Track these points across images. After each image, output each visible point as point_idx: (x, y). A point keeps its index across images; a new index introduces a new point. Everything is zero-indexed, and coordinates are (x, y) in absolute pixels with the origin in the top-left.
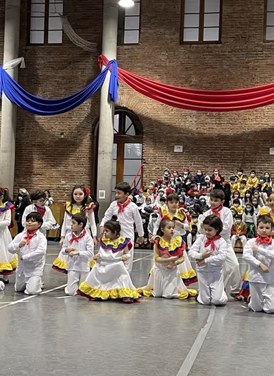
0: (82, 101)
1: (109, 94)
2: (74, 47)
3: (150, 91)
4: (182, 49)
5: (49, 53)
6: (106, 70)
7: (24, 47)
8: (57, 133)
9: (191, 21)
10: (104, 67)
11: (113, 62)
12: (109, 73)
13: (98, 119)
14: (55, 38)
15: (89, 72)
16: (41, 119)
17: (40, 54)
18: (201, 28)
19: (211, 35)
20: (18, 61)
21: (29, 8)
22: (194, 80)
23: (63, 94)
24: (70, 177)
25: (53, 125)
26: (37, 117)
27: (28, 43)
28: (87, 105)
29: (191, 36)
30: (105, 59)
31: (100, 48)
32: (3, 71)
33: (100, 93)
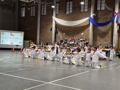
0: (109, 23)
1: (116, 21)
2: (107, 10)
5: (101, 12)
6: (116, 15)
7: (96, 11)
8: (103, 31)
10: (115, 14)
11: (117, 13)
12: (116, 16)
13: (113, 27)
14: (103, 8)
15: (111, 16)
16: (99, 28)
17: (99, 12)
20: (94, 14)
21: (97, 2)
23: (105, 21)
25: (102, 29)
26: (98, 27)
27: (97, 10)
28: (110, 24)
30: (115, 13)
31: (114, 10)
32: (91, 17)
33: (114, 20)
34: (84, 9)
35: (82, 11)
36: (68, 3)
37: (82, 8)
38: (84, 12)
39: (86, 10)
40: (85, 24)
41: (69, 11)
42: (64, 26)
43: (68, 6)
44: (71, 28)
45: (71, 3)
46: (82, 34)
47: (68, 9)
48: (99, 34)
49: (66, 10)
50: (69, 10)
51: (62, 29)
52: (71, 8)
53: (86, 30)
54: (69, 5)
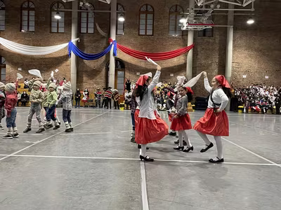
3: (129, 53)
4: (139, 37)
7: (79, 34)
8: (92, 67)
9: (142, 27)
10: (111, 43)
11: (115, 41)
14: (91, 31)
15: (105, 44)
16: (86, 62)
17: (85, 37)
18: (146, 30)
19: (150, 32)
20: (77, 39)
21: (80, 17)
22: (144, 49)
23: (94, 53)
24: (98, 84)
25: (90, 64)
27: (81, 33)
28: (104, 57)
29: (142, 32)
33: (109, 52)
34: (58, 28)
35: (54, 30)
36: (25, 13)
37: (54, 25)
38: (58, 32)
39: (61, 30)
40: (62, 54)
41: (28, 28)
42: (19, 55)
43: (25, 18)
44: (34, 59)
45: (32, 13)
46: (57, 70)
47: (25, 23)
48: (86, 71)
49: (21, 25)
50: (28, 26)
51: (15, 61)
52: (32, 23)
53: (64, 64)
54: (28, 16)
